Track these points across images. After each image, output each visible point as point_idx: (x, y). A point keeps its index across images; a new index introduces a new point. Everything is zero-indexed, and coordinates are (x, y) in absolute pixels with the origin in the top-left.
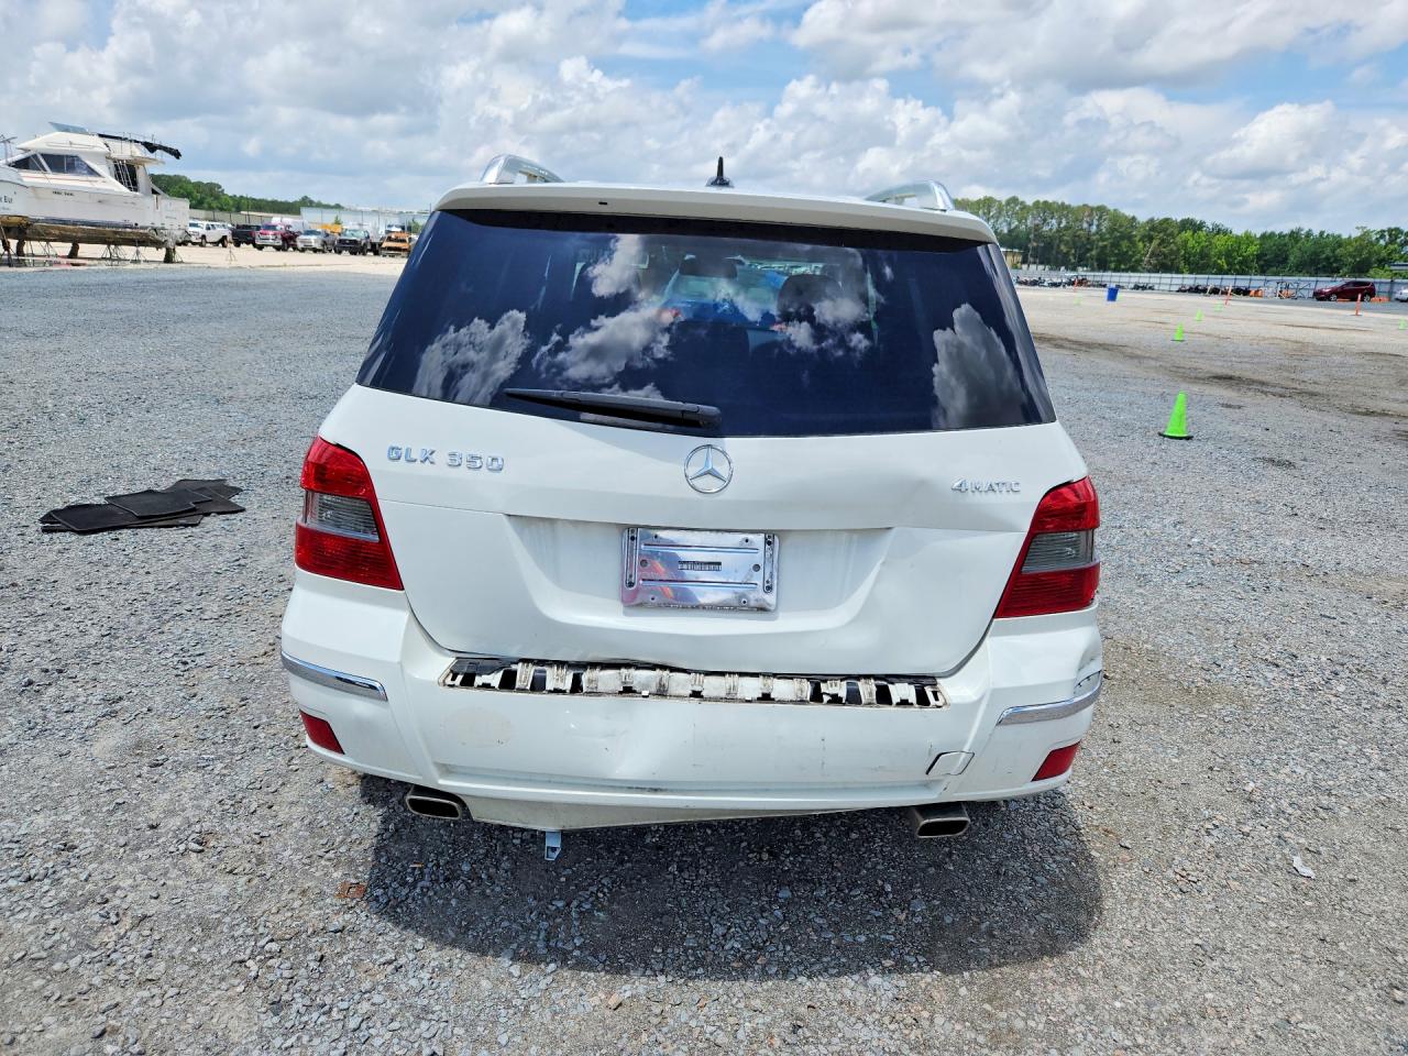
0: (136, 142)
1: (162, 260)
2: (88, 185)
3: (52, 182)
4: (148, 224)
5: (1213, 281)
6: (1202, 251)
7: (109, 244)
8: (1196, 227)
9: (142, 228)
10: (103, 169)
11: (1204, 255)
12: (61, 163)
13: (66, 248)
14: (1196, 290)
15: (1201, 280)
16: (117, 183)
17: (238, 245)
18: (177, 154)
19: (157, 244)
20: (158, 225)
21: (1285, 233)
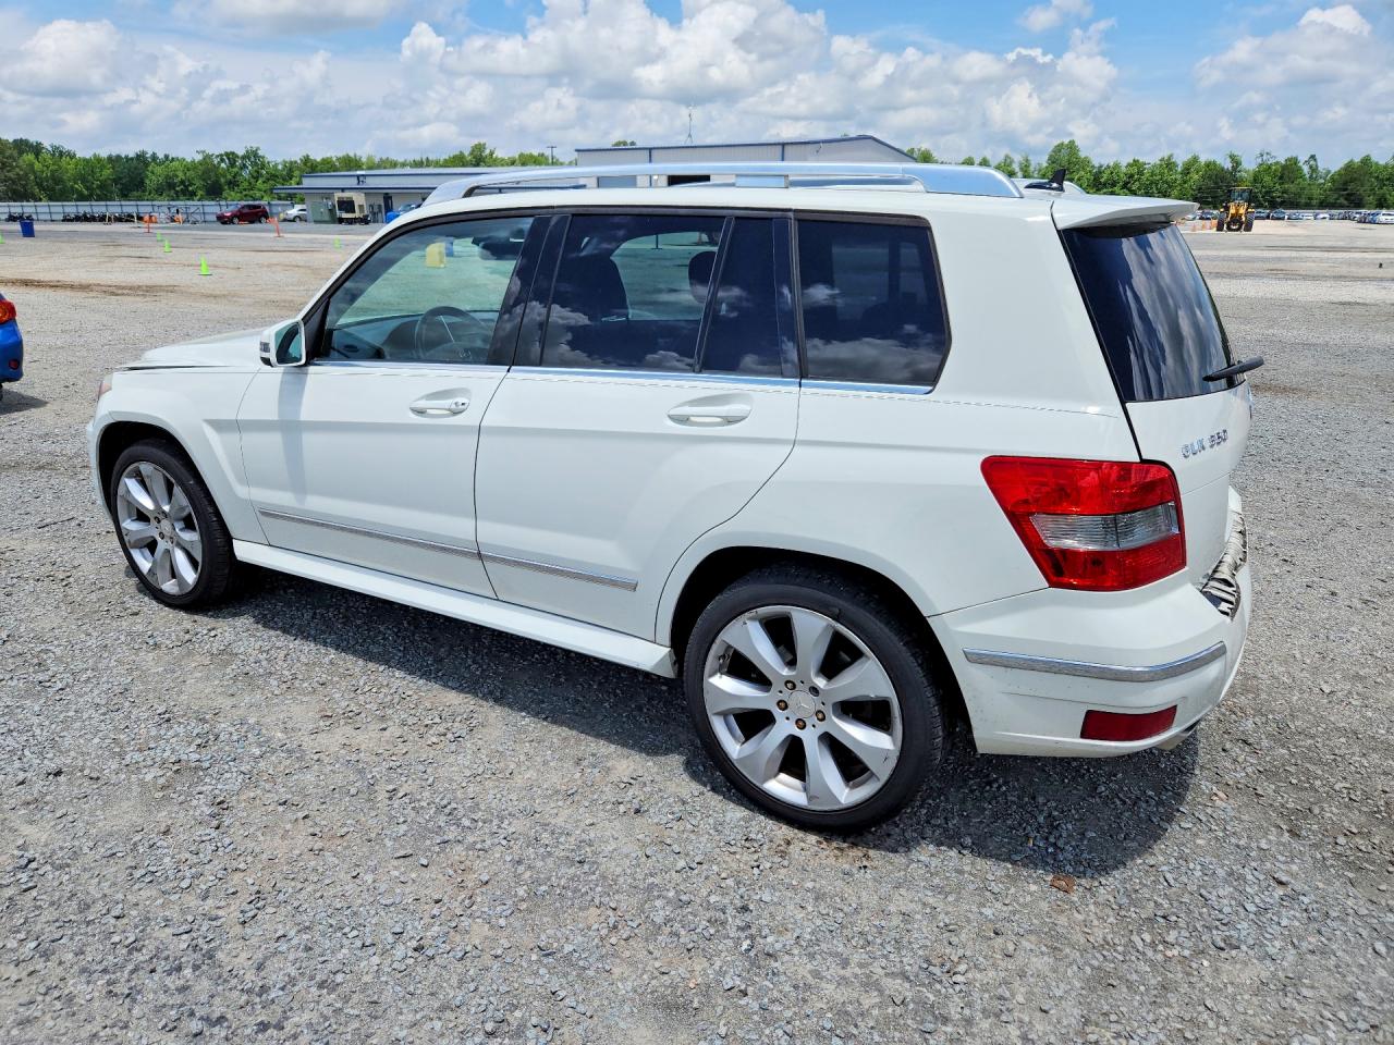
5: (98, 208)
6: (53, 175)
8: (37, 149)
11: (57, 180)
14: (86, 218)
15: (84, 208)
21: (130, 156)
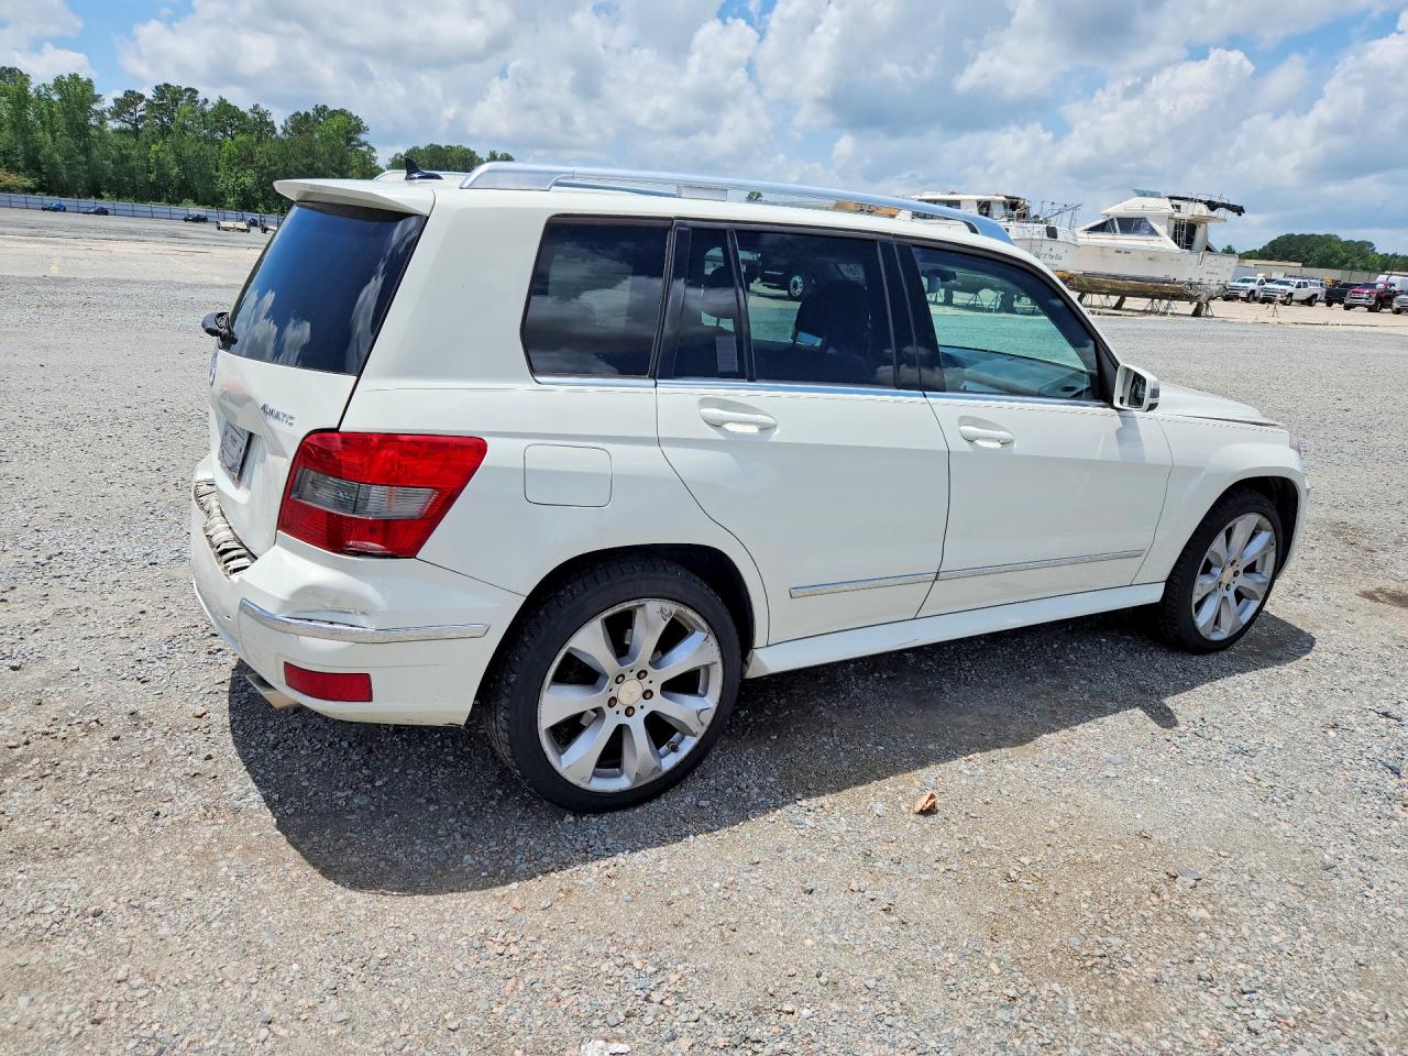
0: (1200, 201)
1: (1191, 313)
2: (1145, 244)
3: (1118, 242)
4: (1186, 279)
7: (1153, 298)
9: (1178, 283)
10: (1161, 229)
12: (1129, 225)
13: (1114, 300)
16: (1172, 242)
17: (1329, 304)
18: (1239, 210)
19: (1190, 298)
20: (1196, 280)
